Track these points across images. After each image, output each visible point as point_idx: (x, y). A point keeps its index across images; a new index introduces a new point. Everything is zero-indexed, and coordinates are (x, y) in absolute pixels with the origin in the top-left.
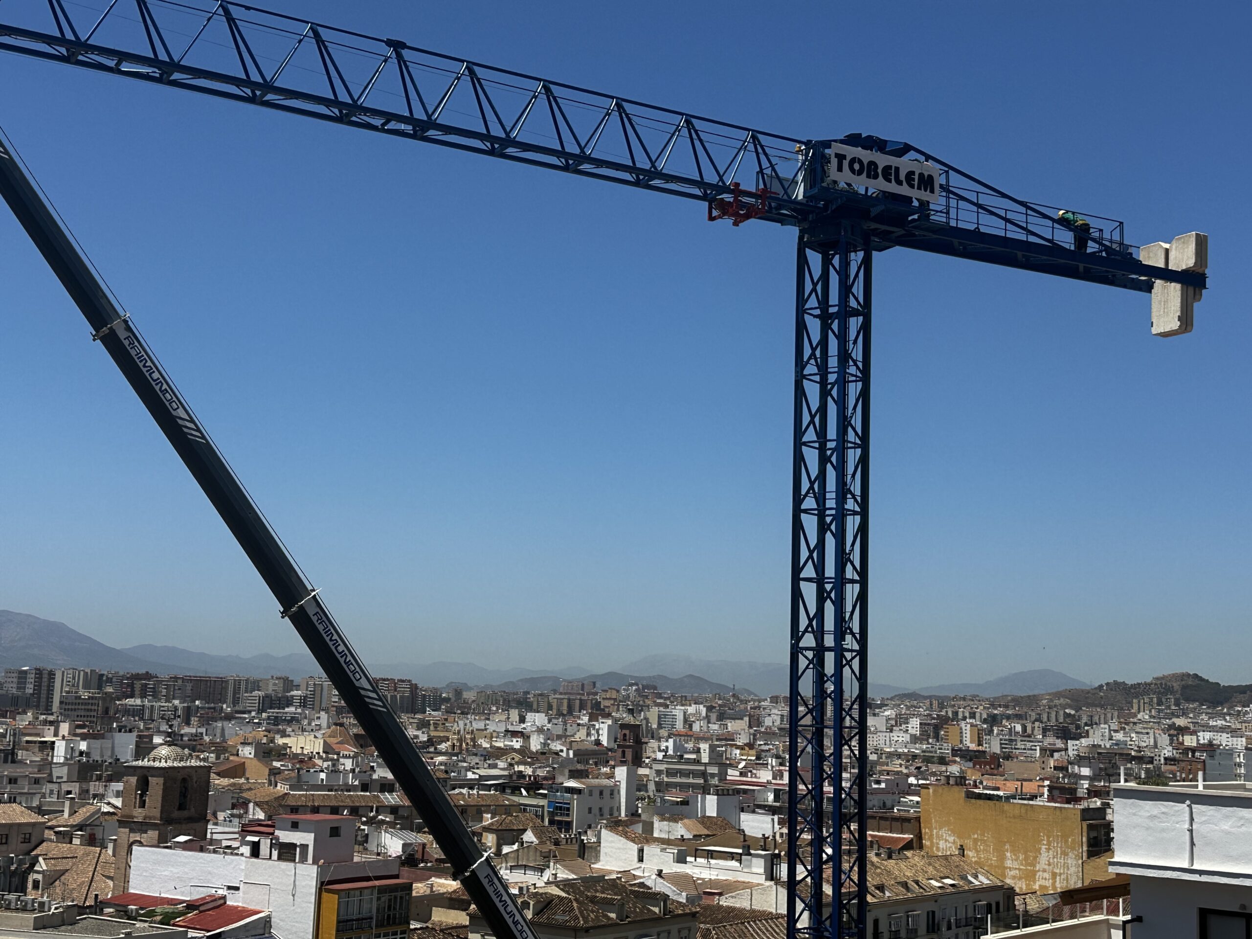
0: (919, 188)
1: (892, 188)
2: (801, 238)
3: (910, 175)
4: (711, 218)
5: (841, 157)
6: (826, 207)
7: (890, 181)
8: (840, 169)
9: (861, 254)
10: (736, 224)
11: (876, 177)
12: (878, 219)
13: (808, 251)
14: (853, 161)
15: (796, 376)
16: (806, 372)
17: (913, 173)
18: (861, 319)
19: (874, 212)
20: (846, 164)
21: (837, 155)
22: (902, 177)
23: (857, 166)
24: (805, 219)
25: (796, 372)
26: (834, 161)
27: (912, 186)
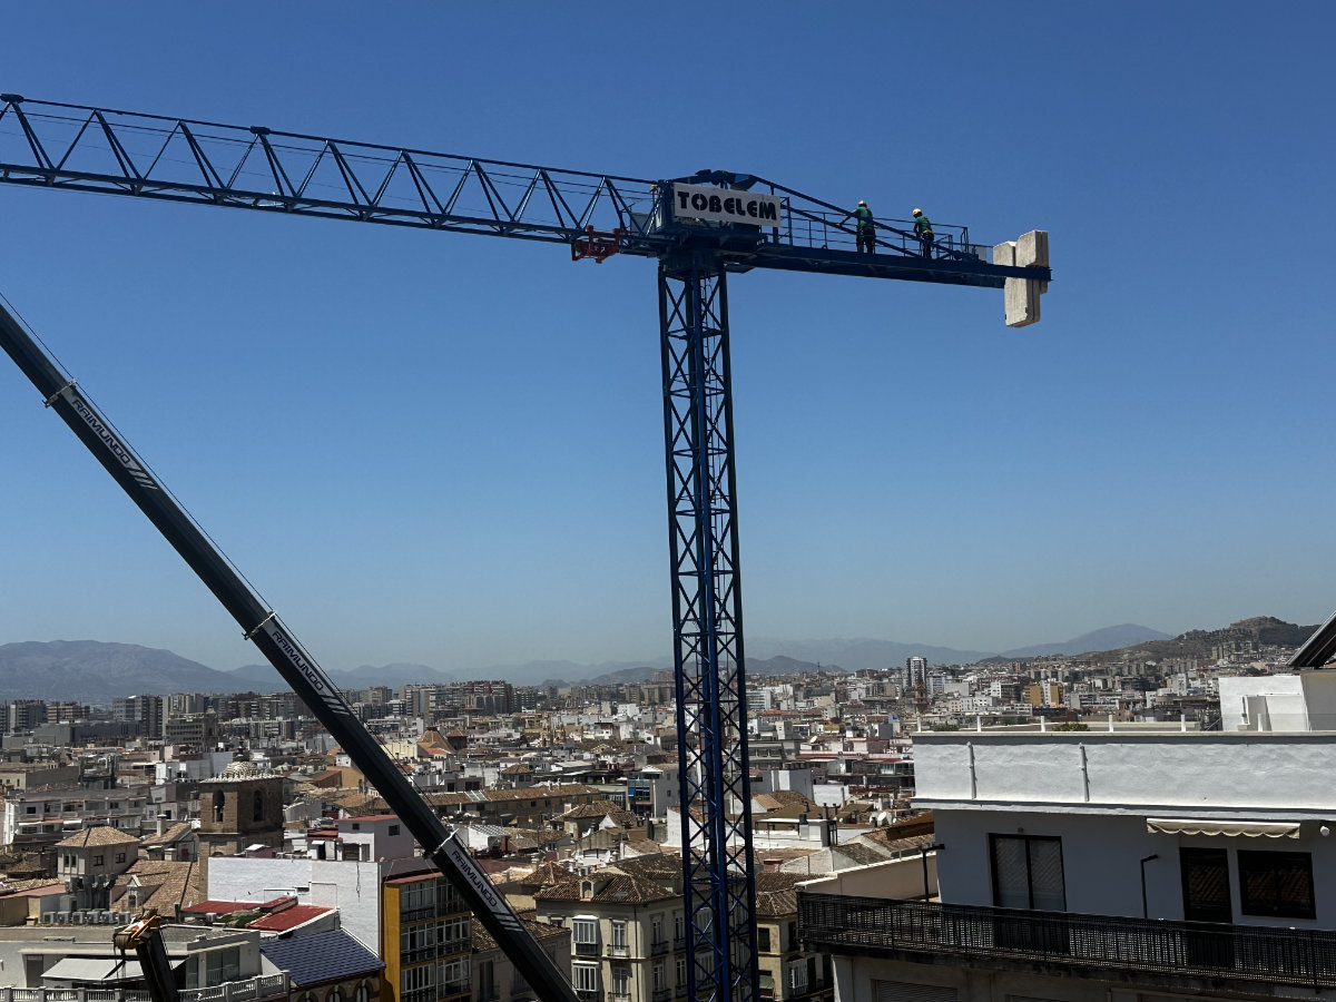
0: (761, 216)
1: (736, 218)
2: (660, 269)
3: (751, 205)
4: (575, 258)
5: (684, 196)
6: (677, 240)
7: (732, 212)
8: (684, 205)
9: (715, 280)
10: (599, 261)
11: (719, 210)
12: (726, 246)
13: (669, 280)
14: (695, 198)
15: (664, 393)
16: (672, 389)
17: (754, 203)
18: (719, 337)
19: (723, 240)
20: (689, 201)
21: (680, 194)
22: (744, 207)
23: (699, 202)
24: (663, 252)
25: (664, 390)
26: (678, 200)
27: (755, 215)
